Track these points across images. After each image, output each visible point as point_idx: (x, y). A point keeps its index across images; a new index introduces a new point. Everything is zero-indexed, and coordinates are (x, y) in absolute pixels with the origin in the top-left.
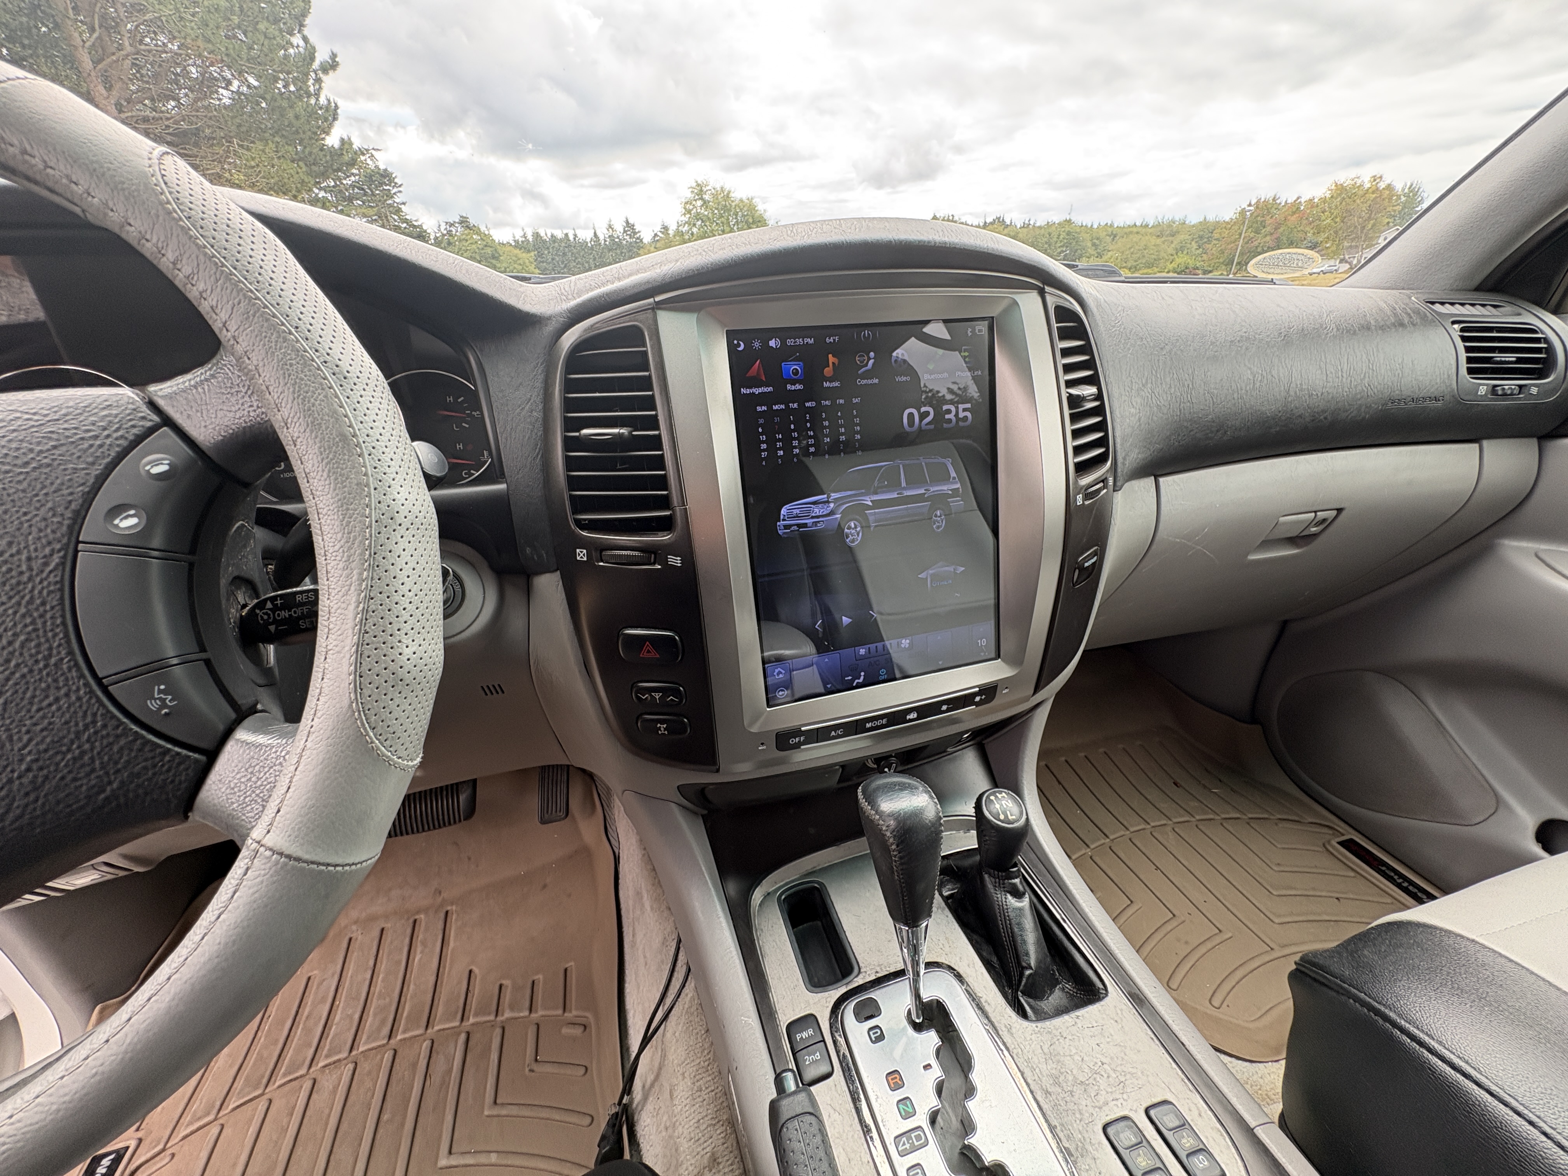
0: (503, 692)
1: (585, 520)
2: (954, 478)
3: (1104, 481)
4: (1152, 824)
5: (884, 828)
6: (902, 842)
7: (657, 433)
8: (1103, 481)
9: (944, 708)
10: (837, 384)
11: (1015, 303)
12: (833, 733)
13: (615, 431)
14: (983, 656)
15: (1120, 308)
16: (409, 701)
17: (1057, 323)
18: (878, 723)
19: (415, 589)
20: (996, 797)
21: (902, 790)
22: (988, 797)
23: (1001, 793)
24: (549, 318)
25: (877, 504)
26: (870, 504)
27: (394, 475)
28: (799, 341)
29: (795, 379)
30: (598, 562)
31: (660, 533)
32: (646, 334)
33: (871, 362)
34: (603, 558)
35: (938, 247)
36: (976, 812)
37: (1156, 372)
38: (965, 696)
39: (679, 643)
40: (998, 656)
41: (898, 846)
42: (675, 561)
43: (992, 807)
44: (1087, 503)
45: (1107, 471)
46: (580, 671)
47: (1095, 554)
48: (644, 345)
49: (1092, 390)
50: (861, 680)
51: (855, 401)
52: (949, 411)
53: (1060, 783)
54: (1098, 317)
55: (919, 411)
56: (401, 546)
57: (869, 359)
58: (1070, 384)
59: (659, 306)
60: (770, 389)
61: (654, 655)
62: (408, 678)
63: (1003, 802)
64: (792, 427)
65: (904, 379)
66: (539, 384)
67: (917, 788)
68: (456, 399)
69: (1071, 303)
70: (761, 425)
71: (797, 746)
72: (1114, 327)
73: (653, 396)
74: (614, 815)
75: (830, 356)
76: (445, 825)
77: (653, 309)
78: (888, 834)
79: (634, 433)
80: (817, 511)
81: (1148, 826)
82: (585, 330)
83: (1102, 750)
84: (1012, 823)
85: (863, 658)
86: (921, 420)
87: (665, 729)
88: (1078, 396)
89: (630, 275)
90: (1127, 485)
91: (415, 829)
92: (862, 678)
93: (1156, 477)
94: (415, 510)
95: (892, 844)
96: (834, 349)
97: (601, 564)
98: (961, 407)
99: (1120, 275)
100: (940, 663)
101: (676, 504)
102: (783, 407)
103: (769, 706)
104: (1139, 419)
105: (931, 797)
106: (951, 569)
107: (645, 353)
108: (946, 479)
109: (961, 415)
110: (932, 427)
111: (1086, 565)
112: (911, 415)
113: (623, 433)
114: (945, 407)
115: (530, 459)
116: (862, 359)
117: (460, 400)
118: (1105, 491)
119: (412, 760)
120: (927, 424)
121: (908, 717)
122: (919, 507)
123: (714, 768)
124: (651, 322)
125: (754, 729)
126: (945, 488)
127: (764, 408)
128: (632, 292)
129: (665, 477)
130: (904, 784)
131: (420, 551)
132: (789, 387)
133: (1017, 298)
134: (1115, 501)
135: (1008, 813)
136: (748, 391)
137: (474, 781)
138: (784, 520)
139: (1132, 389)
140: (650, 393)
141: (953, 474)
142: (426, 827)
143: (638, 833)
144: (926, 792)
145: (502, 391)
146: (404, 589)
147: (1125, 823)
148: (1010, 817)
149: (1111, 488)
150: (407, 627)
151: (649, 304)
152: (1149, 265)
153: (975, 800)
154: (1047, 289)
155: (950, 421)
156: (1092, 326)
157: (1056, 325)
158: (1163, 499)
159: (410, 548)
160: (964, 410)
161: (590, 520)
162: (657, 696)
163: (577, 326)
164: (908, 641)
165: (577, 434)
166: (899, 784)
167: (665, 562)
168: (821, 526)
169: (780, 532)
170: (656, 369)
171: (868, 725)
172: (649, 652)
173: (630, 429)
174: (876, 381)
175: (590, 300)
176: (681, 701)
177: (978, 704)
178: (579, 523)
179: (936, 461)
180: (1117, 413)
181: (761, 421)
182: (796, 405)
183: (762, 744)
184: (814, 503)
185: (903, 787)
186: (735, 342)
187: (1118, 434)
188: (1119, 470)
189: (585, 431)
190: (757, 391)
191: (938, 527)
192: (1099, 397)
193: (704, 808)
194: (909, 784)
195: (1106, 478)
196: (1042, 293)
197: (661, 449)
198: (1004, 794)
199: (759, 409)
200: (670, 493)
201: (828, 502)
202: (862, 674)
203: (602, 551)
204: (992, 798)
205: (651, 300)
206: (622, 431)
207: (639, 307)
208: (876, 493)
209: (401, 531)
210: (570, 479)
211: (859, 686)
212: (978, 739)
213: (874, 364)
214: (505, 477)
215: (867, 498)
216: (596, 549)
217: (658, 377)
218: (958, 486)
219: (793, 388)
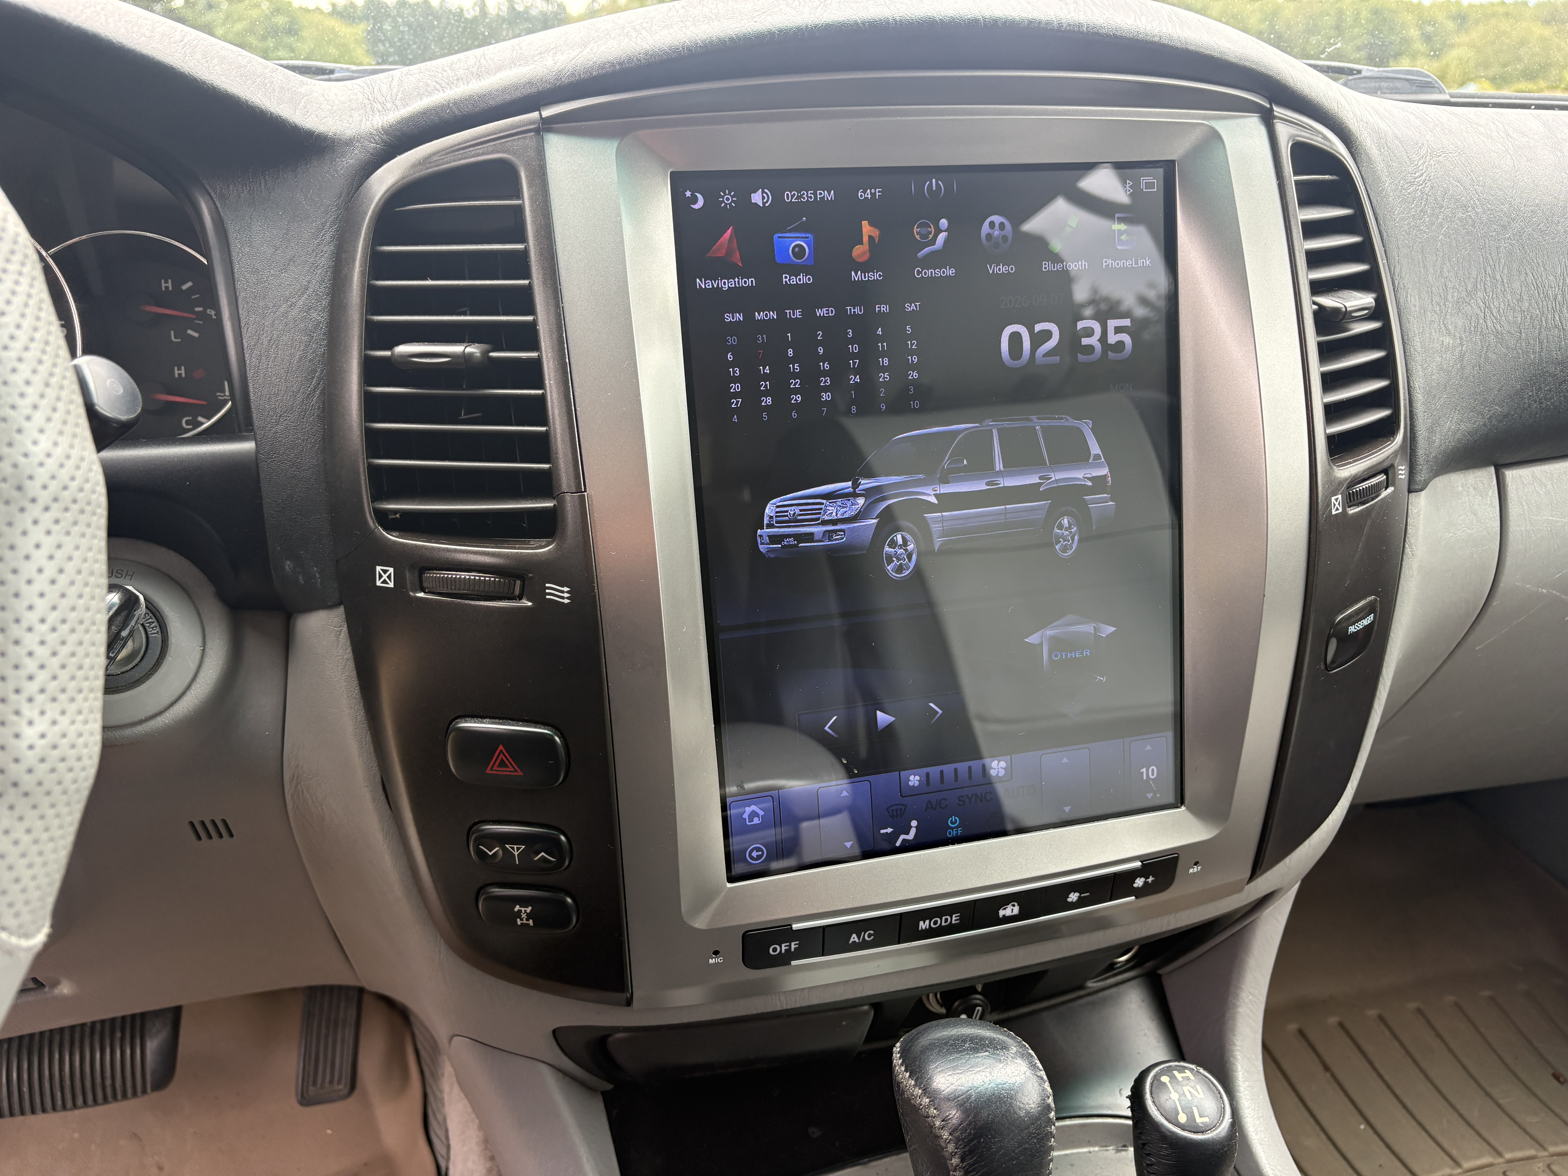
0: (231, 835)
1: (395, 511)
2: (1097, 457)
3: (1387, 470)
4: (1508, 1156)
5: (938, 1123)
6: (971, 1152)
7: (534, 355)
8: (1385, 471)
9: (1073, 897)
10: (875, 276)
11: (1216, 136)
12: (854, 938)
13: (457, 349)
14: (1150, 798)
15: (1423, 152)
16: (26, 824)
17: (1296, 173)
18: (943, 921)
19: (53, 618)
20: (1173, 1078)
21: (976, 1050)
22: (1156, 1078)
23: (1182, 1070)
24: (349, 143)
25: (947, 502)
26: (934, 500)
27: (28, 411)
28: (807, 196)
29: (798, 265)
30: (415, 591)
31: (534, 542)
32: (523, 175)
33: (942, 237)
34: (425, 585)
35: (1065, 31)
36: (1132, 1108)
37: (1494, 270)
38: (1115, 875)
39: (562, 752)
40: (1180, 800)
41: (963, 1160)
42: (558, 593)
43: (1163, 1098)
44: (1352, 511)
45: (1395, 453)
46: (374, 800)
47: (1370, 609)
48: (518, 195)
49: (1367, 299)
50: (911, 836)
51: (910, 307)
52: (1089, 332)
53: (1327, 1068)
54: (1380, 165)
55: (1031, 330)
56: (32, 539)
57: (938, 231)
58: (1318, 288)
59: (548, 125)
60: (750, 282)
61: (512, 770)
62: (28, 782)
63: (1186, 1089)
64: (790, 352)
65: (1003, 269)
66: (324, 261)
67: (1005, 1048)
68: (177, 285)
69: (1325, 138)
70: (732, 349)
71: (784, 960)
72: (1412, 183)
73: (529, 289)
74: (441, 1091)
75: (865, 223)
76: (115, 1098)
77: (537, 131)
78: (945, 1135)
79: (492, 354)
80: (833, 511)
81: (1500, 1160)
82: (414, 166)
83: (1413, 1005)
84: (1202, 1132)
85: (915, 792)
86: (1035, 346)
87: (529, 917)
88: (1336, 310)
89: (499, 69)
90: (1440, 482)
91: (59, 1102)
92: (913, 832)
93: (1499, 468)
94: (64, 475)
95: (953, 1155)
96: (870, 211)
97: (421, 595)
98: (1112, 324)
99: (1441, 91)
100: (1067, 809)
101: (564, 487)
102: (773, 315)
103: (731, 879)
104: (1461, 357)
105: (1033, 1066)
106: (1089, 628)
107: (520, 209)
108: (1082, 457)
109: (1112, 339)
110: (1056, 359)
111: (1352, 629)
112: (1015, 338)
113: (471, 355)
114: (1081, 325)
115: (300, 397)
116: (924, 231)
117: (184, 287)
118: (1391, 489)
119: (27, 936)
120: (1048, 354)
121: (1002, 913)
122: (1026, 510)
123: (624, 996)
124: (532, 154)
125: (701, 922)
126: (1079, 475)
127: (739, 317)
128: (499, 100)
129: (546, 436)
130: (982, 1038)
131: (68, 549)
132: (786, 278)
133: (1220, 126)
134: (1413, 510)
135: (1195, 1110)
136: (709, 285)
137: (176, 1012)
138: (770, 526)
139: (1446, 299)
140: (526, 282)
141: (1095, 448)
142: (80, 1101)
143: (482, 1127)
144: (1022, 1056)
145: (257, 271)
146: (31, 618)
147: (1454, 1152)
148: (1199, 1120)
149: (1405, 487)
150: (31, 688)
151: (531, 123)
152: (1530, 75)
153: (1131, 1084)
154: (1278, 111)
155: (1090, 349)
156: (1369, 181)
157: (1294, 178)
158: (1513, 509)
159: (48, 543)
160: (1118, 330)
161: (405, 513)
162: (516, 850)
163: (399, 158)
164: (1003, 764)
165: (388, 353)
166: (972, 1039)
167: (539, 596)
168: (839, 540)
169: (762, 548)
170: (537, 237)
171: (923, 925)
172: (502, 764)
173: (484, 346)
174: (951, 272)
175: (425, 113)
176: (561, 861)
177: (1139, 893)
178: (383, 518)
179: (1062, 423)
180: (1416, 344)
181: (732, 341)
182: (798, 314)
183: (716, 953)
184: (829, 496)
185: (978, 1045)
186: (688, 194)
187: (1418, 383)
188: (1421, 452)
189: (403, 349)
190: (726, 284)
191: (1065, 549)
192: (1379, 311)
193: (609, 1080)
194: (992, 1040)
195: (1392, 466)
196: (1268, 120)
197: (541, 385)
198: (1188, 1073)
199: (728, 318)
200: (555, 466)
201: (855, 495)
202: (914, 823)
203: (423, 570)
204: (1165, 1079)
205: (535, 115)
206: (469, 350)
207: (513, 127)
208: (945, 481)
209: (35, 511)
210: (371, 436)
211: (907, 848)
212: (1149, 965)
213: (947, 241)
214: (252, 430)
215: (929, 490)
216: (412, 567)
217: (541, 254)
218: (1104, 471)
219: (794, 281)
